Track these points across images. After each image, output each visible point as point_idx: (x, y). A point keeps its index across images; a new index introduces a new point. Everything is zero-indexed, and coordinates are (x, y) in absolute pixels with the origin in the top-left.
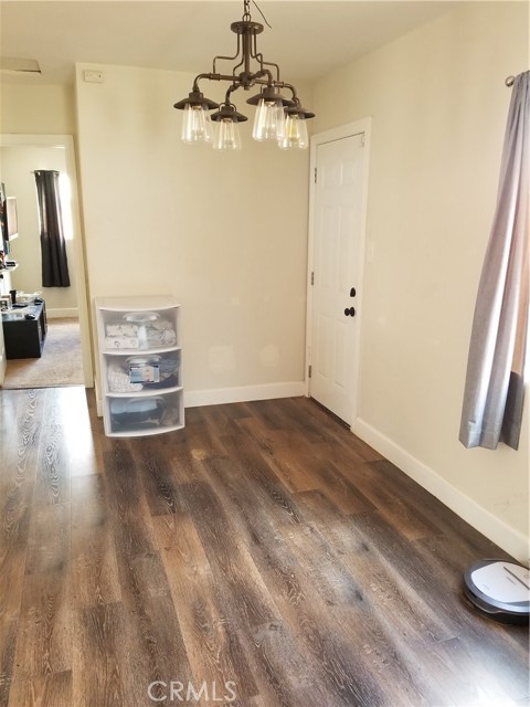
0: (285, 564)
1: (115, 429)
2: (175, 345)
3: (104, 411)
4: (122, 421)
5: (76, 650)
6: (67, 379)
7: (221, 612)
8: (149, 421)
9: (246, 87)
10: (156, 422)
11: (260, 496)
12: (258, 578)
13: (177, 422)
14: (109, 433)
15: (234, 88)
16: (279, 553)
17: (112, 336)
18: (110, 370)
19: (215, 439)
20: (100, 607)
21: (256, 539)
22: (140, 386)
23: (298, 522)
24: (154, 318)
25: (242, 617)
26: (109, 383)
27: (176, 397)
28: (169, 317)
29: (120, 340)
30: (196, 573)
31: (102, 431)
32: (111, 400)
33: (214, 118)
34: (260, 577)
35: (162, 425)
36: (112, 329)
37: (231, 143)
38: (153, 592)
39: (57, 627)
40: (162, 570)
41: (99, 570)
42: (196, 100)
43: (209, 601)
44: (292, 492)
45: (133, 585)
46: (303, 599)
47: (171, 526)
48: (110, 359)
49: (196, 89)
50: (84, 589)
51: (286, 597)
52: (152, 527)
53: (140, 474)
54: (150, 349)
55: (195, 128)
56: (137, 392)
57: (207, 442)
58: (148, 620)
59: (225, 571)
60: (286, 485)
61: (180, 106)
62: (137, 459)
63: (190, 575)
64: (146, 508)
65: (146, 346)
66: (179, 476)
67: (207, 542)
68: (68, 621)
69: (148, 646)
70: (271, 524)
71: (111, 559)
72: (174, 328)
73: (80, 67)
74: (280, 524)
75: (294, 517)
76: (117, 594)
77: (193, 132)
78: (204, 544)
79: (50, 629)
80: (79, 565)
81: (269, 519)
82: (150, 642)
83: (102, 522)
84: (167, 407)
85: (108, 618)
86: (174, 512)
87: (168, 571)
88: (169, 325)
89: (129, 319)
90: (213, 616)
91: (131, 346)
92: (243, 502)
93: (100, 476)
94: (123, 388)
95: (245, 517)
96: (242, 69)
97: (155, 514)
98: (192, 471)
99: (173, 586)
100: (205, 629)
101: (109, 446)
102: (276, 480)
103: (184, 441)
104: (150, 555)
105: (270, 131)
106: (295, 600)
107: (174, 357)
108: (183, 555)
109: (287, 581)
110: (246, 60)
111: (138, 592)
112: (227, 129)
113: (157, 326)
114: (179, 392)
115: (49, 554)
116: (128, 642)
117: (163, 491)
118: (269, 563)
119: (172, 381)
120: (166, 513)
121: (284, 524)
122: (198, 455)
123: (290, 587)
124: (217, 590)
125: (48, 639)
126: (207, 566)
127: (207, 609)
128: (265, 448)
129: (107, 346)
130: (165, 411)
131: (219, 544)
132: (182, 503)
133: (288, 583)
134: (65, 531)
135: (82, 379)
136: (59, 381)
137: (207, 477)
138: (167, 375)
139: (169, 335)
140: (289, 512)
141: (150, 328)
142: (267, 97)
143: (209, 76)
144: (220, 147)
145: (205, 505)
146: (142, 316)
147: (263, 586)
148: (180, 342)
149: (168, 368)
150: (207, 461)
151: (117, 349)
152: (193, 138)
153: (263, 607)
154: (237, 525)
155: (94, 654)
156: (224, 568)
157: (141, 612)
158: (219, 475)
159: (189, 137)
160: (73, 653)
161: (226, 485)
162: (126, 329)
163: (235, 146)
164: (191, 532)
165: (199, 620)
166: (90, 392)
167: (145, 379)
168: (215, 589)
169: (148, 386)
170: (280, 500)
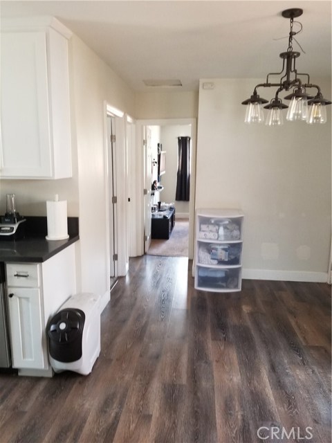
0: (290, 389)
1: (200, 285)
2: (240, 239)
3: (195, 274)
4: (205, 281)
5: (157, 404)
6: (180, 253)
7: (242, 407)
8: (220, 283)
9: (287, 89)
10: (224, 284)
11: (282, 343)
12: (270, 393)
13: (236, 287)
14: (196, 287)
15: (280, 90)
16: (287, 381)
17: (204, 231)
18: (201, 250)
19: (259, 301)
20: (174, 385)
21: (273, 368)
22: (216, 262)
23: (304, 364)
24: (227, 222)
25: (255, 413)
26: (199, 257)
27: (237, 272)
28: (237, 222)
29: (207, 233)
30: (231, 379)
31: (193, 285)
32: (199, 268)
33: (267, 107)
34: (271, 392)
35: (227, 287)
36: (204, 227)
37: (276, 121)
38: (204, 384)
39: (150, 389)
40: (212, 373)
41: (177, 364)
42: (255, 99)
43: (236, 398)
44: (304, 344)
45: (194, 377)
46: (297, 413)
47: (222, 348)
48: (201, 244)
49: (255, 93)
50: (167, 372)
51: (286, 410)
52: (211, 346)
53: (209, 314)
54: (224, 240)
55: (253, 115)
56: (214, 265)
57: (253, 302)
58: (198, 399)
59: (250, 383)
60: (301, 339)
61: (246, 103)
62: (209, 304)
63: (228, 380)
64: (209, 334)
65: (222, 238)
66: (232, 320)
67: (241, 362)
68: (156, 388)
69: (195, 414)
70: (286, 361)
71: (184, 359)
72: (240, 229)
73: (202, 81)
74: (292, 363)
75: (303, 361)
76: (184, 380)
77: (252, 118)
78: (240, 364)
79: (146, 389)
80: (167, 359)
81: (284, 359)
82: (196, 412)
83: (184, 337)
84: (231, 276)
85: (176, 392)
86: (225, 340)
87: (215, 374)
88: (237, 227)
89: (213, 222)
90: (237, 407)
91: (213, 237)
92: (270, 344)
93: (187, 311)
94: (206, 261)
95: (269, 354)
96: (285, 79)
97: (215, 339)
98: (240, 318)
99: (216, 384)
100: (231, 414)
101: (195, 295)
102: (294, 334)
103: (239, 299)
104: (206, 362)
105: (298, 115)
106: (292, 413)
107: (238, 247)
108: (226, 367)
109: (288, 399)
110: (288, 74)
111: (196, 382)
112: (275, 114)
113: (228, 227)
114: (239, 269)
115: (153, 349)
116: (185, 408)
117: (221, 326)
118: (279, 385)
119: (236, 261)
120: (220, 340)
121: (295, 364)
122: (246, 309)
123: (290, 404)
124: (242, 393)
125: (144, 395)
126: (239, 377)
127: (234, 402)
128: (291, 313)
129: (200, 237)
130: (230, 279)
131: (249, 367)
132: (231, 336)
133: (289, 401)
134: (163, 338)
135: (187, 254)
136: (176, 253)
137: (249, 323)
138: (233, 257)
139: (236, 233)
140: (300, 356)
141: (225, 228)
142: (297, 95)
143: (264, 85)
144: (270, 124)
145: (245, 341)
146: (221, 221)
147: (272, 398)
148: (243, 237)
149: (234, 253)
150: (251, 314)
151: (206, 239)
152: (251, 120)
153: (269, 411)
154: (262, 356)
155: (165, 410)
156: (249, 380)
157: (195, 394)
158: (257, 324)
159: (249, 120)
160: (155, 406)
161: (260, 331)
162: (211, 227)
163: (279, 123)
164: (233, 355)
165: (228, 408)
166: (191, 262)
167: (219, 258)
168: (242, 392)
169: (221, 262)
170: (295, 348)
